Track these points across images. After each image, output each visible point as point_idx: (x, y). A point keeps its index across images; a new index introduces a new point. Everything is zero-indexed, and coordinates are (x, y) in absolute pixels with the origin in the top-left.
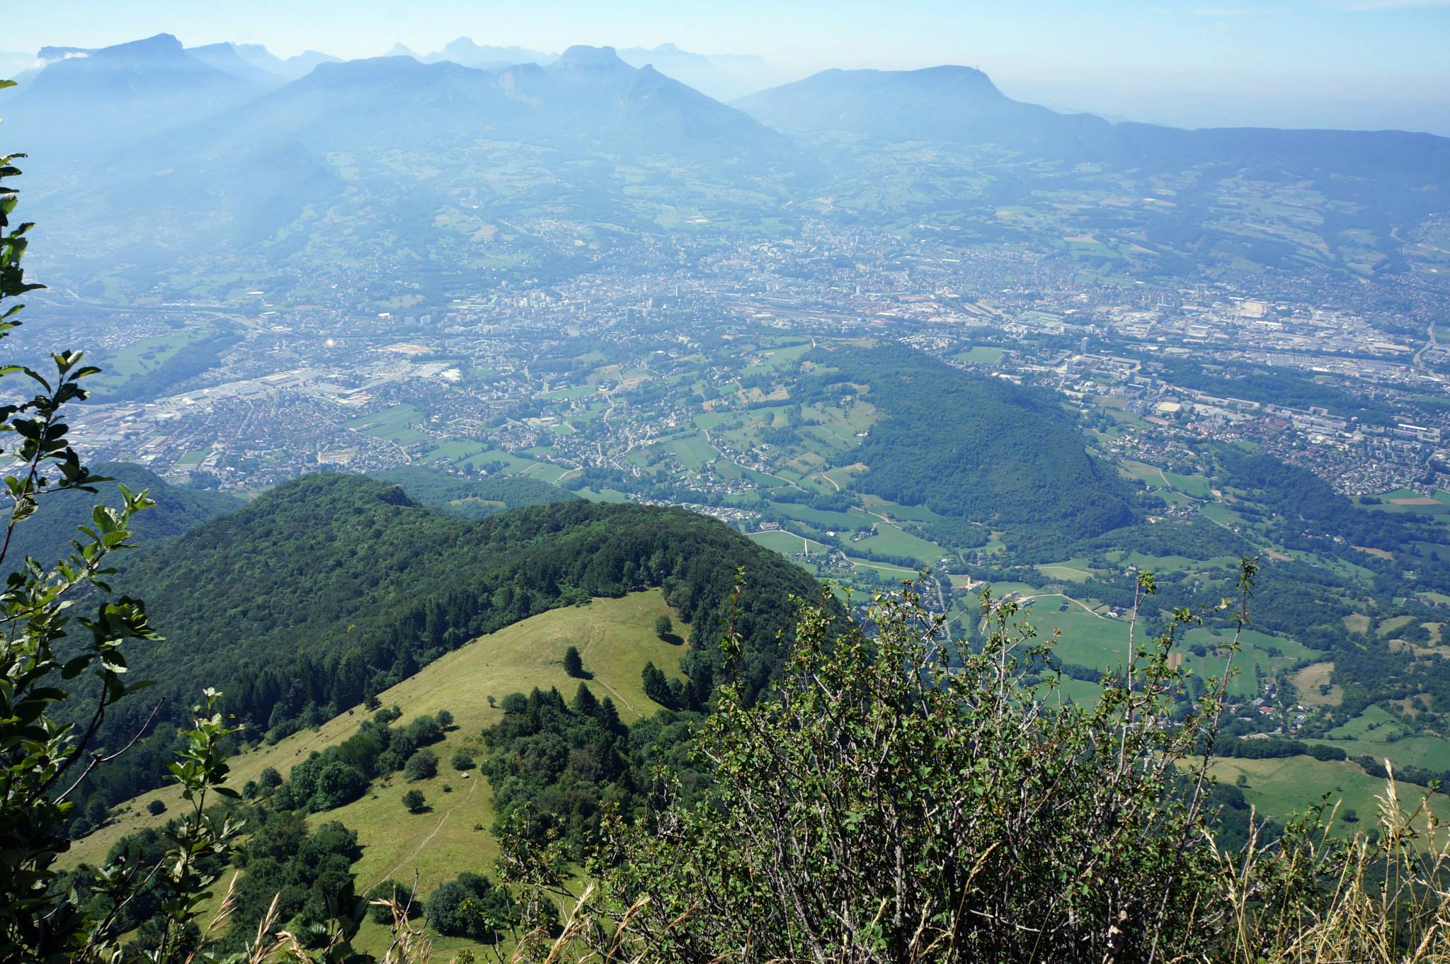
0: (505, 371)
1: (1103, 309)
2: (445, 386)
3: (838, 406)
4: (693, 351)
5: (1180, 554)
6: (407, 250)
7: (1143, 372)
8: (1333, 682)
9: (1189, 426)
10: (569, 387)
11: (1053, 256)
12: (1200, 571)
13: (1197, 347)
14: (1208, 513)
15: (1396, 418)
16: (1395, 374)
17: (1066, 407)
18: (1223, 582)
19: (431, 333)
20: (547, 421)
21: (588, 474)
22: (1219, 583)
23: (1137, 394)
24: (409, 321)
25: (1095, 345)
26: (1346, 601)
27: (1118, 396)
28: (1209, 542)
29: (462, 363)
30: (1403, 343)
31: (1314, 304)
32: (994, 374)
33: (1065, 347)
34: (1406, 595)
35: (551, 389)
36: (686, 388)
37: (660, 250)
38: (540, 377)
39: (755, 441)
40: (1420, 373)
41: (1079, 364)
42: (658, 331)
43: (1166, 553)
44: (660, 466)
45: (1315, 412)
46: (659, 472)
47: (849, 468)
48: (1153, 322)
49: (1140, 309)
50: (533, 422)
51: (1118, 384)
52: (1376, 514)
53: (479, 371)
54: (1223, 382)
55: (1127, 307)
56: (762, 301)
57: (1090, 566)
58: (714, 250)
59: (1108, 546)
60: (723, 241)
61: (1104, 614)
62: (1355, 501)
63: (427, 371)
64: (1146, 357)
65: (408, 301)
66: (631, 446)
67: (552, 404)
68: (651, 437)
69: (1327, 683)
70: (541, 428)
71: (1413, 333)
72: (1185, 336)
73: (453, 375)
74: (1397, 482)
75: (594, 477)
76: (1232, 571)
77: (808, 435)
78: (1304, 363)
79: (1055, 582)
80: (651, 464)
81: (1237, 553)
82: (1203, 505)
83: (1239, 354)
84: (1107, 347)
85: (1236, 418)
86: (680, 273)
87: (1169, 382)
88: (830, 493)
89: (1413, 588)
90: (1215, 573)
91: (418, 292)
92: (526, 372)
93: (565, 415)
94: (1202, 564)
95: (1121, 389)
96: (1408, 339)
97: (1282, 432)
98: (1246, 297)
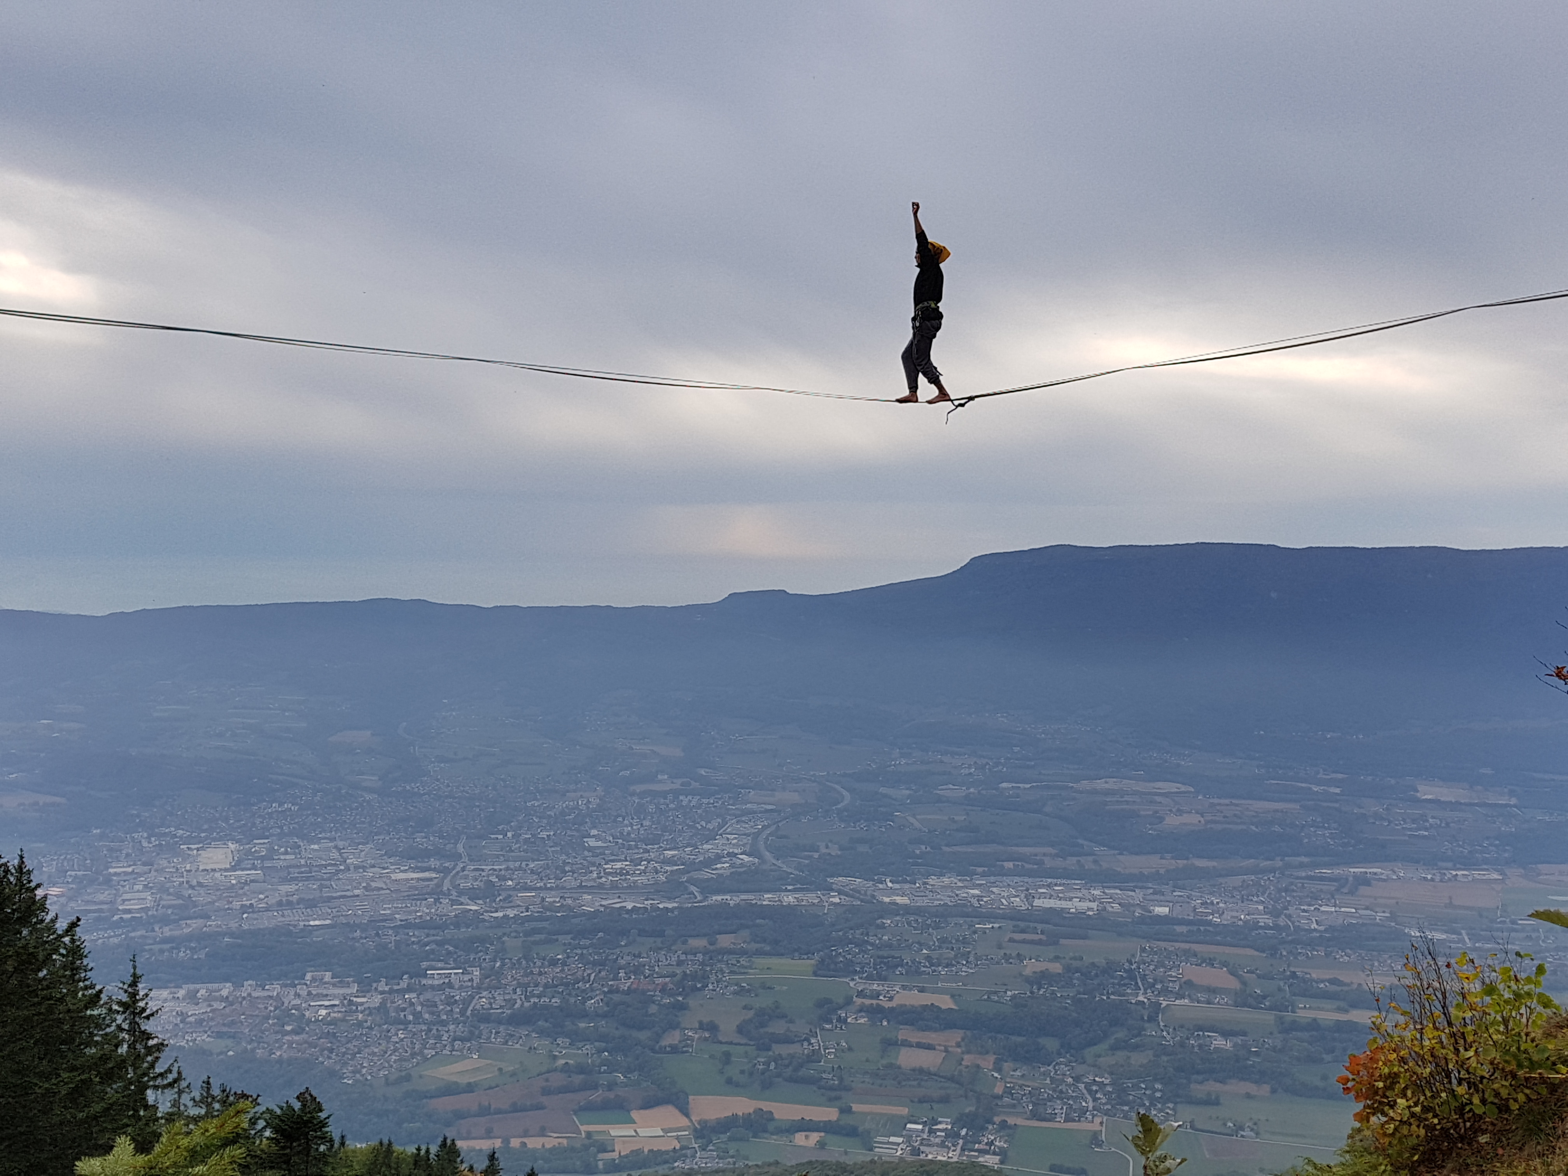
13: (133, 924)
15: (424, 964)
16: (424, 910)
30: (428, 869)
31: (305, 837)
40: (453, 902)
45: (314, 980)
52: (408, 1095)
54: (175, 964)
62: (379, 1084)
71: (439, 853)
74: (433, 1047)
78: (295, 918)
83: (200, 922)
85: (194, 1011)
96: (433, 863)
97: (268, 1018)
98: (205, 843)
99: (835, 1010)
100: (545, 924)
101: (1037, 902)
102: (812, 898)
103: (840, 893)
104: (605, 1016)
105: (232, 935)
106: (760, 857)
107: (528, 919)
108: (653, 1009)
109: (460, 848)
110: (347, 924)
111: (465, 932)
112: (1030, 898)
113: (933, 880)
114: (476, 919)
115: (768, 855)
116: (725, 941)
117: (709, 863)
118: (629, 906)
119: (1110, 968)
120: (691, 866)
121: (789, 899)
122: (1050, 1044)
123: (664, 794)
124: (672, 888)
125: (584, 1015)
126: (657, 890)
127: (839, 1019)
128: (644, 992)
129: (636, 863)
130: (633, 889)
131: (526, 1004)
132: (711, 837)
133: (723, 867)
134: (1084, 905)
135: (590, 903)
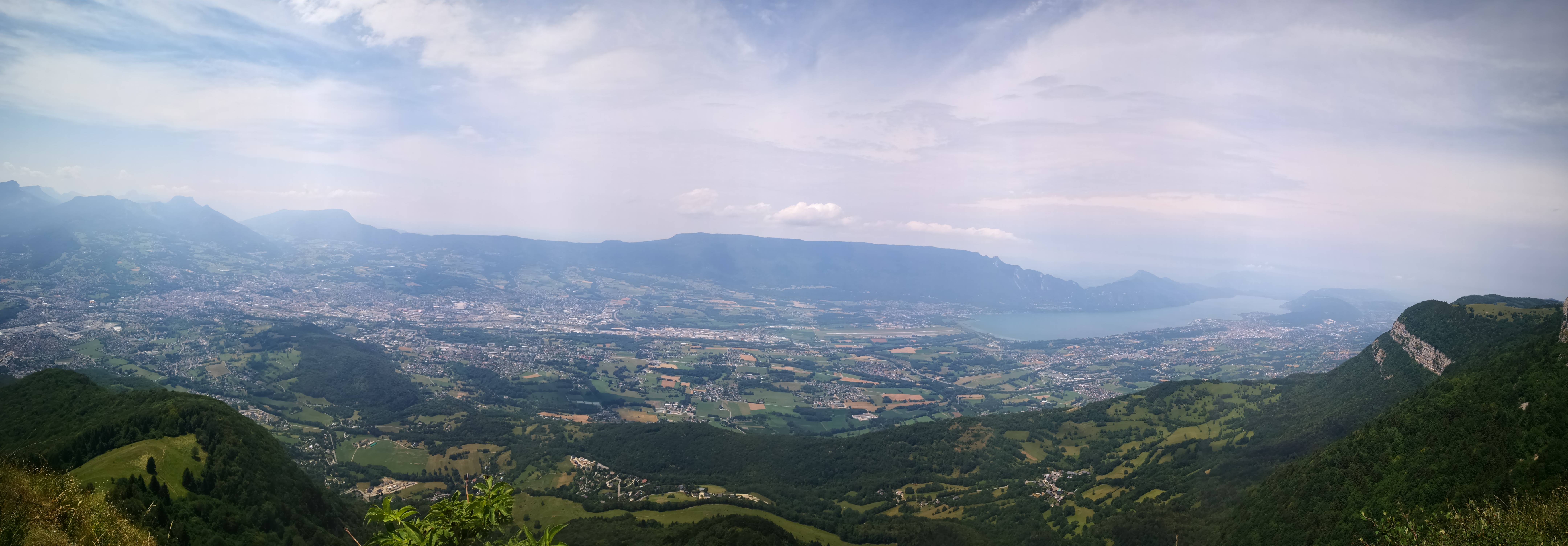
0: (139, 329)
1: (400, 309)
2: (115, 333)
3: (284, 352)
4: (221, 326)
5: (441, 414)
6: (104, 274)
7: (419, 335)
8: (512, 458)
9: (440, 356)
10: (165, 338)
11: (378, 287)
12: (450, 420)
13: (440, 322)
14: (451, 393)
15: (520, 344)
16: (519, 327)
17: (386, 352)
18: (460, 424)
19: (112, 310)
20: (155, 352)
21: (171, 378)
22: (459, 425)
23: (416, 345)
24: (103, 304)
25: (397, 325)
26: (512, 422)
27: (408, 346)
28: (452, 407)
29: (122, 324)
30: (519, 314)
31: (484, 302)
32: (354, 338)
33: (384, 326)
34: (535, 415)
35: (158, 339)
36: (216, 342)
37: (208, 281)
38: (154, 333)
39: (247, 367)
40: (527, 326)
41: (391, 333)
42: (206, 316)
43: (434, 414)
44: (203, 377)
45: (490, 345)
46: (202, 379)
47: (289, 380)
48: (422, 314)
49: (416, 308)
50: (149, 353)
51: (408, 341)
52: (519, 383)
53: (129, 328)
54: (452, 337)
55: (410, 308)
56: (251, 305)
57: (401, 425)
58: (231, 283)
59: (409, 414)
60: (235, 279)
61: (409, 447)
62: (510, 379)
63: (108, 326)
64: (419, 328)
65: (103, 295)
66: (191, 366)
67: (157, 345)
68: (200, 363)
69: (509, 459)
70: (152, 355)
71: (522, 310)
72: (435, 318)
73: (118, 329)
74: (525, 369)
75: (174, 380)
76: (464, 418)
77: (271, 365)
78: (483, 326)
79: (385, 433)
80: (199, 376)
81: (465, 410)
82: (449, 391)
83: (457, 325)
84: (402, 325)
85: (458, 352)
86: (217, 292)
87: (430, 338)
88: (281, 392)
89: (537, 412)
90: (457, 421)
91: (106, 292)
92: (148, 330)
93: (163, 351)
94: (451, 417)
95: (410, 343)
96: (520, 313)
97: (478, 355)
98: (458, 301)
99: (642, 369)
100: (554, 335)
101: (696, 336)
102: (631, 333)
103: (639, 332)
104: (574, 366)
105: (466, 329)
106: (615, 320)
107: (549, 333)
108: (588, 365)
109: (528, 309)
110: (497, 329)
111: (531, 335)
112: (694, 334)
113: (666, 329)
114: (534, 331)
115: (617, 320)
116: (608, 346)
117: (600, 321)
118: (578, 332)
119: (721, 356)
120: (595, 321)
121: (624, 333)
122: (706, 378)
123: (586, 299)
124: (590, 327)
125: (568, 364)
126: (586, 328)
127: (644, 372)
128: (585, 360)
129: (579, 318)
130: (578, 327)
131: (551, 360)
132: (600, 313)
133: (604, 322)
134: (710, 336)
135: (567, 330)
